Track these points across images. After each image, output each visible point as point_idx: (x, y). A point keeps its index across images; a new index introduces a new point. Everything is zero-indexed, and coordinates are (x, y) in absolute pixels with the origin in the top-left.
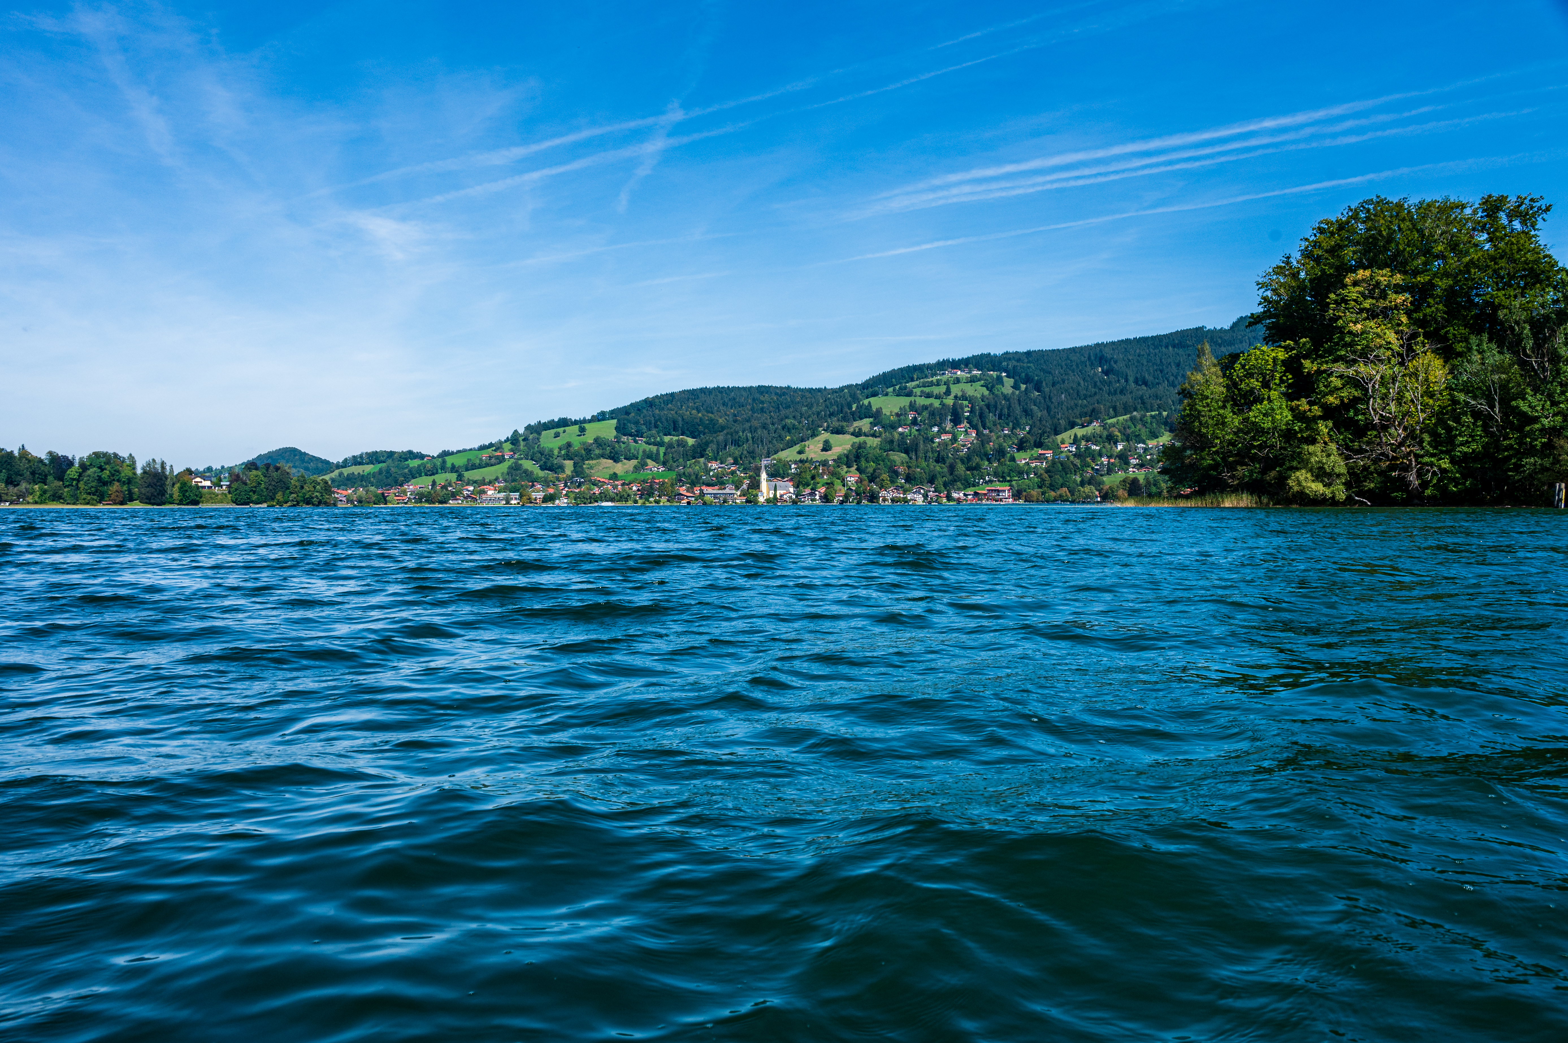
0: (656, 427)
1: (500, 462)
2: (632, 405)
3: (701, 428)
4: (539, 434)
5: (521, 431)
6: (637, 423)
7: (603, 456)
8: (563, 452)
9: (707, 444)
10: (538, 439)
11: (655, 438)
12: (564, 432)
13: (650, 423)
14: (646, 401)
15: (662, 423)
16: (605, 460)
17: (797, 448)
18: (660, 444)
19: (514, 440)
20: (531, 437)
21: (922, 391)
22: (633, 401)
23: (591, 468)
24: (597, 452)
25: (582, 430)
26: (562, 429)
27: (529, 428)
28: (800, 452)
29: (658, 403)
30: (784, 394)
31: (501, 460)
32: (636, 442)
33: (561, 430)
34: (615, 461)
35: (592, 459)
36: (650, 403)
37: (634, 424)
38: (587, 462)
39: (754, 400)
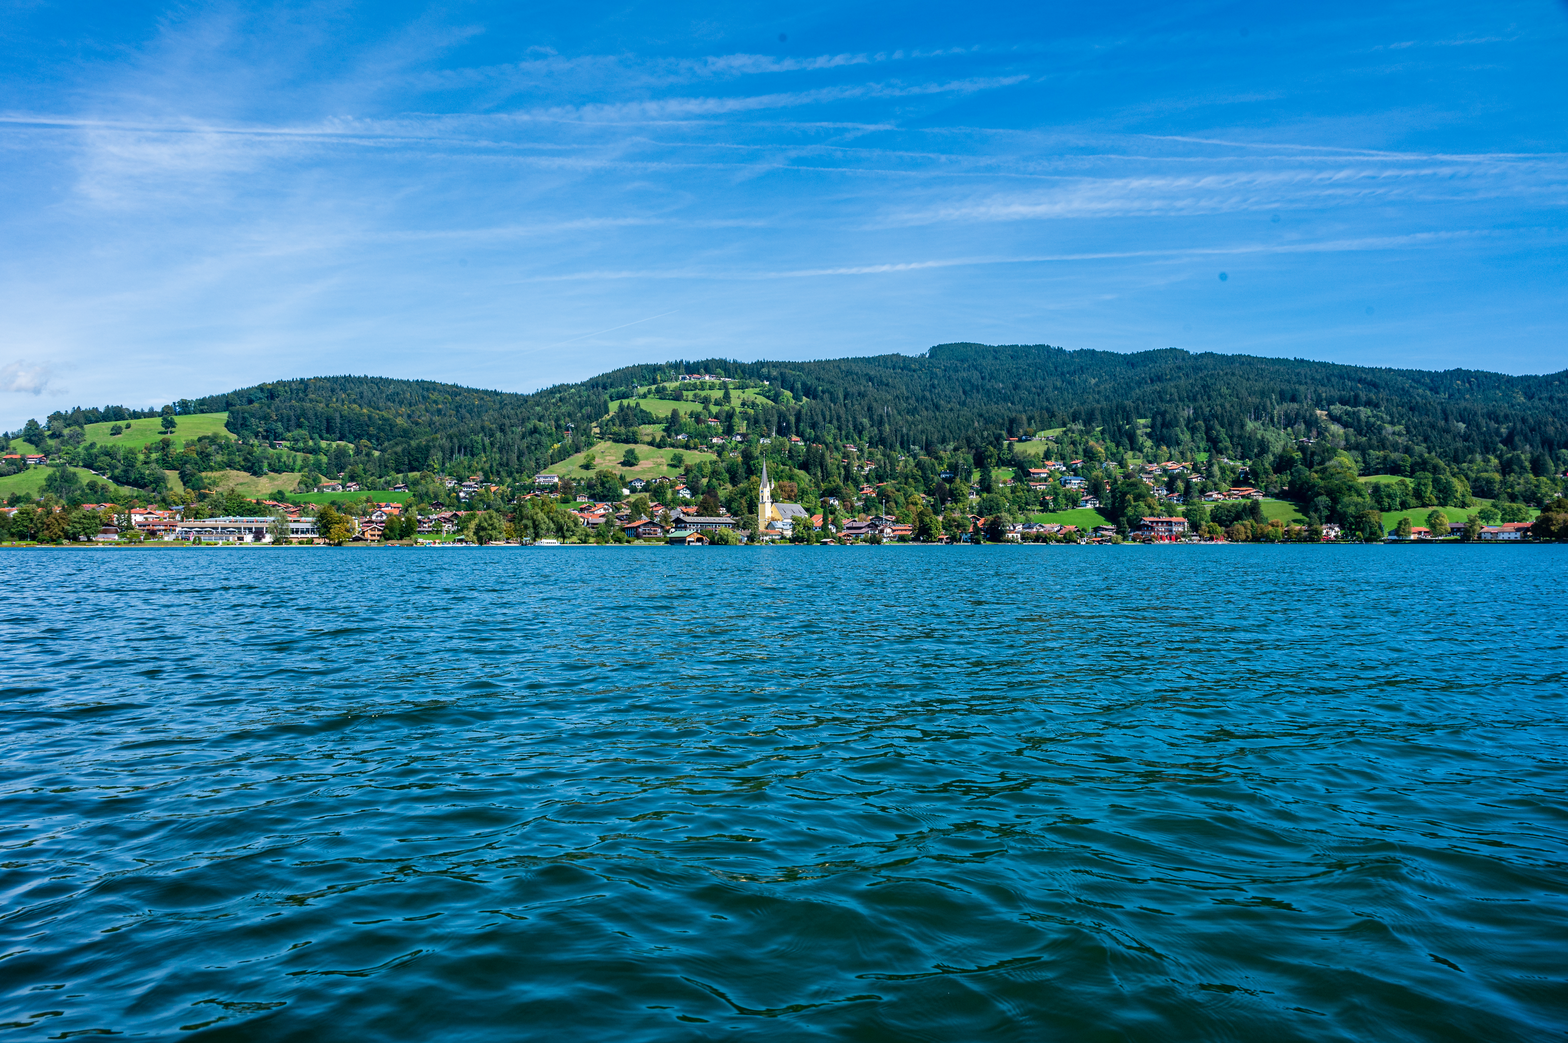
0: (300, 426)
1: (20, 470)
2: (235, 393)
3: (372, 430)
4: (82, 427)
5: (43, 422)
6: (266, 418)
7: (230, 465)
8: (154, 456)
9: (425, 451)
10: (83, 435)
11: (305, 442)
12: (128, 426)
13: (289, 420)
14: (261, 388)
15: (308, 419)
16: (235, 472)
17: (580, 458)
18: (315, 451)
19: (32, 435)
20: (66, 432)
21: (695, 395)
22: (238, 388)
23: (215, 483)
24: (219, 458)
25: (169, 425)
26: (126, 422)
27: (56, 417)
28: (587, 467)
29: (281, 393)
30: (457, 394)
31: (20, 466)
32: (272, 446)
33: (122, 423)
34: (255, 473)
35: (212, 469)
36: (269, 392)
37: (260, 419)
38: (204, 474)
39: (423, 397)
